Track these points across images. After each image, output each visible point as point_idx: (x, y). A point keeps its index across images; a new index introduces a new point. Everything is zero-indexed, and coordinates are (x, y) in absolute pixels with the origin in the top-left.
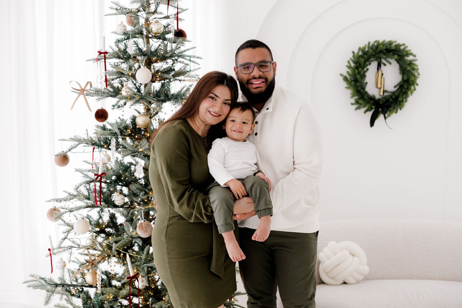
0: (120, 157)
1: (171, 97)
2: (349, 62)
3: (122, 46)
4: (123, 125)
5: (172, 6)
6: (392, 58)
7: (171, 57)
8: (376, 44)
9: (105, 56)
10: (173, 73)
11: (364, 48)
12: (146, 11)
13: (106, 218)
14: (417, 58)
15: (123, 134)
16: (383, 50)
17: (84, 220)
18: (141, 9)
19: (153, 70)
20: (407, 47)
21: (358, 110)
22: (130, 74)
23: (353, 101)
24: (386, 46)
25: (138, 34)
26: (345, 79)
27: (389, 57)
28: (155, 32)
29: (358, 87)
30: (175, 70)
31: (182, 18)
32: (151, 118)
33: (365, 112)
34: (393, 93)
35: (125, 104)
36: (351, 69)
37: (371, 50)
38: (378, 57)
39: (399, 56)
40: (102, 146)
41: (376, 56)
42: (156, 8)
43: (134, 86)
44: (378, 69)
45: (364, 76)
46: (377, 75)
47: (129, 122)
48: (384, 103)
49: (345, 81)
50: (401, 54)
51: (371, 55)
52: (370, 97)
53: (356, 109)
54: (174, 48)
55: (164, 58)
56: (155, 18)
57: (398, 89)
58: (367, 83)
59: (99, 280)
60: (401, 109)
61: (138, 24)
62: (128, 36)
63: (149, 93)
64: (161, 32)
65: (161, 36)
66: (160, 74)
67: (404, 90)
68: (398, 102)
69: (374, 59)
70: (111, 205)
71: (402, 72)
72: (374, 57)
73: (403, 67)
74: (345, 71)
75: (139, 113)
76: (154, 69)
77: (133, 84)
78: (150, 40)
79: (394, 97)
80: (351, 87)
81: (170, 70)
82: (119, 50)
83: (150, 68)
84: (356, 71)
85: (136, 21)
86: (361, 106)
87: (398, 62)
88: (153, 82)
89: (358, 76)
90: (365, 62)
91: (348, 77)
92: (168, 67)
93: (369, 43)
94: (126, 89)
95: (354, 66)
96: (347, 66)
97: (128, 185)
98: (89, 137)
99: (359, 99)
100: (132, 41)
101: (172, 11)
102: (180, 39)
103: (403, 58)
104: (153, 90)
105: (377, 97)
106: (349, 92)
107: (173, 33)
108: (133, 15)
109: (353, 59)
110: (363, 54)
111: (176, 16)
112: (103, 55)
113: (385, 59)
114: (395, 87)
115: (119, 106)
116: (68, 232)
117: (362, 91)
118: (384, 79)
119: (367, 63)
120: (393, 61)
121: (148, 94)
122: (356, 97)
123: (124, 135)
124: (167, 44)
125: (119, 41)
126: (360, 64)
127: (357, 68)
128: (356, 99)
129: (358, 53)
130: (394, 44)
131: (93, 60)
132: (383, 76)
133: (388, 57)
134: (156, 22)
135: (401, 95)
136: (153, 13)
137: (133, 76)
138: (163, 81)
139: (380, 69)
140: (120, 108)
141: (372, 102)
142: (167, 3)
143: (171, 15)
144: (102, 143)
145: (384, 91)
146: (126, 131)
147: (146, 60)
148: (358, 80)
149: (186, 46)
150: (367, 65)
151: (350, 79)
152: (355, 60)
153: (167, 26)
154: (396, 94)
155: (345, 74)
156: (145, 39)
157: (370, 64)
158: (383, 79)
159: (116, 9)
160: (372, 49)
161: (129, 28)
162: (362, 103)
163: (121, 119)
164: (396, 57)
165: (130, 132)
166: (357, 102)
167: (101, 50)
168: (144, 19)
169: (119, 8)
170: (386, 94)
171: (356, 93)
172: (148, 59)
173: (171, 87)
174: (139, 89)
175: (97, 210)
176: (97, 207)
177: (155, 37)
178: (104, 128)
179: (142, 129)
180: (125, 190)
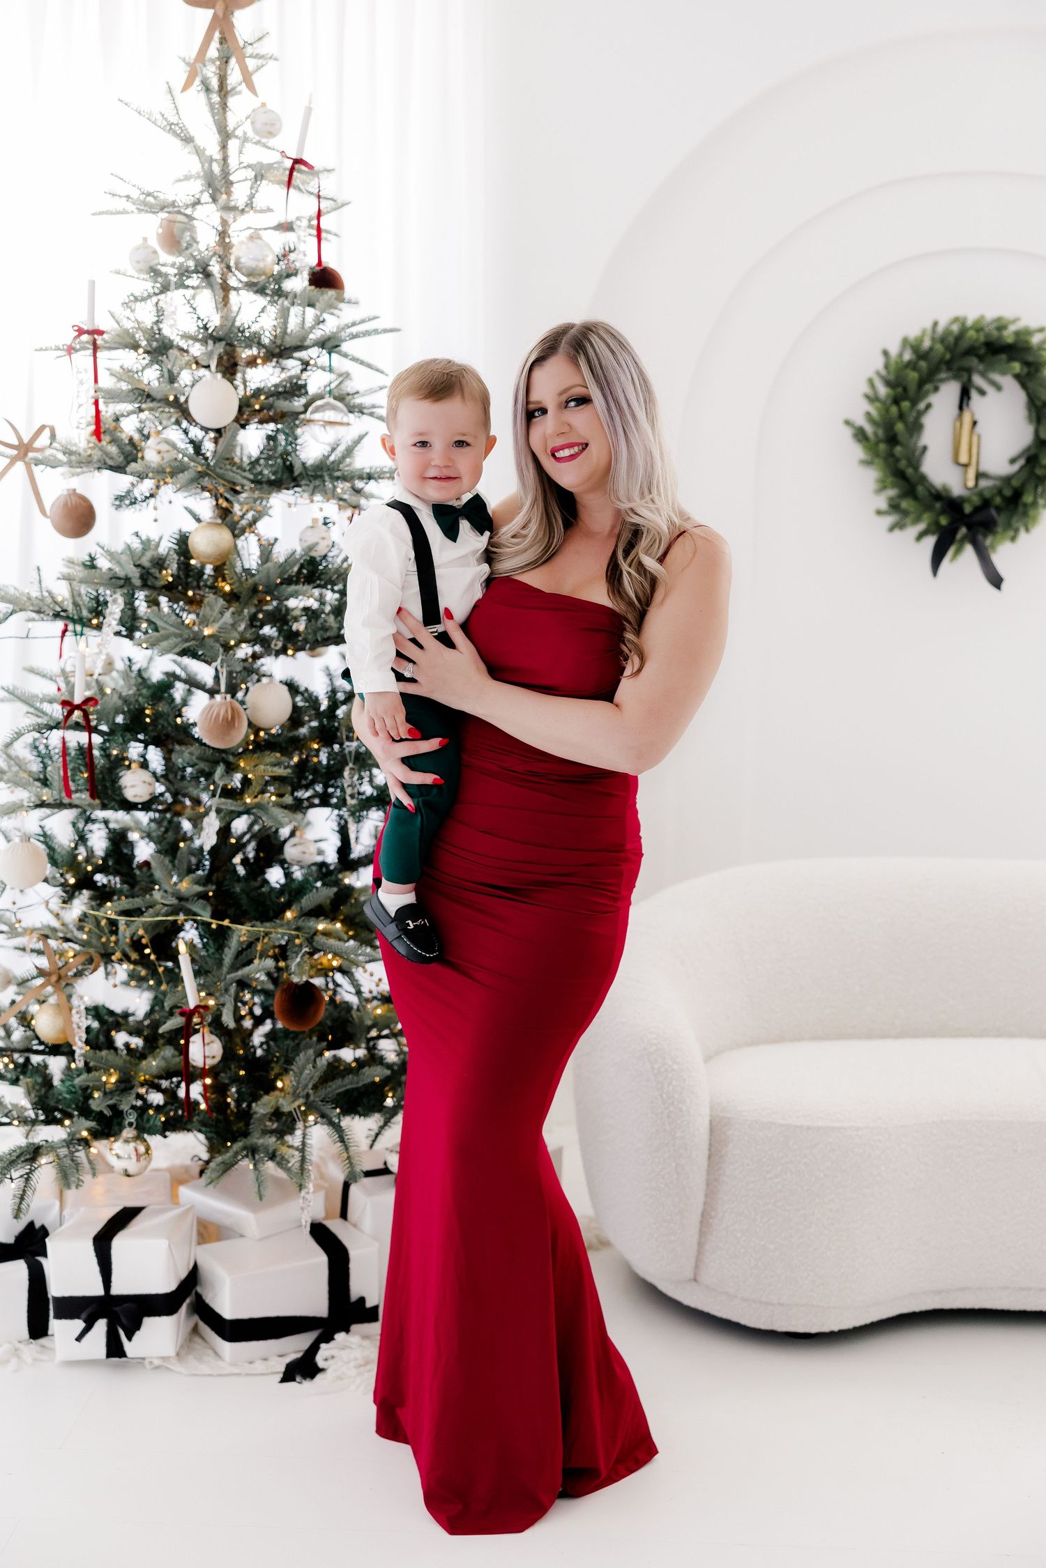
0: (139, 656)
1: (301, 474)
2: (871, 382)
3: (145, 314)
4: (149, 555)
5: (300, 190)
6: (1003, 373)
7: (300, 348)
8: (955, 328)
9: (94, 342)
10: (303, 398)
11: (920, 340)
12: (221, 204)
13: (98, 843)
15: (149, 583)
16: (977, 344)
17: (28, 843)
18: (206, 197)
19: (241, 387)
21: (897, 532)
22: (172, 400)
23: (882, 502)
24: (987, 335)
26: (860, 435)
27: (994, 370)
28: (250, 269)
29: (898, 460)
31: (333, 229)
32: (236, 536)
33: (921, 536)
34: (1007, 480)
35: (157, 491)
36: (878, 405)
37: (939, 347)
38: (962, 369)
39: (1027, 364)
40: (85, 623)
41: (955, 366)
42: (252, 197)
43: (183, 436)
44: (961, 408)
45: (916, 427)
46: (958, 424)
47: (165, 547)
48: (977, 510)
49: (859, 441)
50: (1030, 359)
51: (942, 361)
52: (933, 491)
53: (891, 529)
54: (307, 321)
55: (279, 351)
56: (251, 226)
57: (1022, 468)
58: (925, 448)
59: (79, 1028)
60: (1027, 530)
61: (195, 245)
63: (228, 456)
64: (270, 272)
65: (272, 286)
66: (262, 397)
67: (1039, 472)
68: (1021, 509)
69: (950, 374)
70: (114, 800)
71: (1034, 414)
72: (949, 369)
73: (1039, 399)
74: (860, 411)
75: (198, 520)
76: (245, 382)
77: (181, 432)
78: (233, 294)
79: (1008, 492)
80: (877, 461)
82: (139, 324)
83: (232, 383)
84: (894, 410)
85: (187, 236)
86: (908, 520)
87: (1024, 386)
88: (242, 424)
89: (900, 427)
90: (922, 383)
91: (869, 429)
92: (287, 381)
93: (935, 324)
94: (159, 443)
95: (888, 396)
96: (867, 396)
97: (165, 740)
98: (44, 590)
99: (902, 496)
100: (175, 298)
101: (301, 206)
102: (331, 293)
103: (1038, 371)
104: (240, 453)
105: (957, 490)
106: (871, 475)
107: (306, 276)
109: (884, 372)
110: (914, 357)
111: (315, 222)
113: (983, 375)
114: (1013, 461)
115: (136, 499)
117: (910, 471)
118: (979, 437)
119: (928, 386)
120: (1008, 382)
121: (228, 459)
122: (892, 492)
123: (154, 588)
124: (288, 309)
125: (136, 297)
126: (905, 389)
127: (896, 401)
128: (891, 499)
129: (901, 355)
130: (1012, 328)
131: (59, 349)
132: (979, 428)
133: (991, 367)
134: (251, 239)
135: (1030, 487)
136: (244, 210)
137: (182, 406)
138: (274, 425)
139: (968, 405)
140: (137, 506)
141: (938, 505)
142: (286, 179)
143: (298, 219)
144: (85, 613)
145: (980, 476)
146: (160, 572)
147: (220, 358)
148: (901, 438)
150: (927, 394)
151: (875, 434)
152: (892, 377)
153: (285, 256)
154: (1015, 483)
155: (861, 421)
156: (216, 291)
157: (936, 389)
158: (975, 439)
159: (129, 197)
160: (942, 340)
161: (167, 257)
162: (912, 509)
163: (144, 538)
164: (1017, 367)
165: (170, 579)
166: (894, 507)
167: (83, 323)
168: (214, 229)
169: (136, 195)
170: (984, 483)
171: (890, 479)
172: (226, 353)
173: (299, 441)
174: (197, 446)
175: (68, 815)
176: (71, 806)
177: (250, 286)
178: (91, 565)
179: (209, 570)
180: (155, 756)
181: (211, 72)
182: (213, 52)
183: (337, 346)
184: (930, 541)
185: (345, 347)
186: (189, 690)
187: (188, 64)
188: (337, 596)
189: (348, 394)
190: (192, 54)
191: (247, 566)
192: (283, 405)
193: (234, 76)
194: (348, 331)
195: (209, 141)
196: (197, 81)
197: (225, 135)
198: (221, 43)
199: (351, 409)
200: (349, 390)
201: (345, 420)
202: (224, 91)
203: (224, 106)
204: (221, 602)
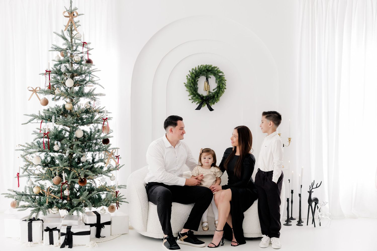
0: (57, 126)
1: (85, 95)
2: (187, 76)
3: (58, 67)
4: (59, 108)
5: (85, 47)
7: (84, 73)
8: (202, 67)
9: (49, 73)
10: (85, 82)
11: (196, 69)
12: (71, 50)
13: (49, 159)
14: (224, 74)
17: (38, 157)
18: (68, 48)
19: (74, 80)
20: (219, 68)
21: (194, 102)
22: (62, 82)
23: (190, 98)
24: (207, 68)
25: (67, 61)
26: (186, 85)
28: (76, 60)
29: (192, 90)
30: (86, 81)
31: (90, 53)
32: (74, 104)
34: (212, 93)
35: (60, 98)
40: (47, 120)
42: (76, 48)
45: (196, 84)
47: (61, 107)
49: (186, 87)
50: (215, 72)
51: (199, 73)
52: (200, 95)
53: (192, 102)
54: (86, 69)
55: (80, 74)
56: (76, 53)
57: (215, 91)
58: (198, 88)
60: (217, 102)
61: (67, 56)
62: (61, 62)
63: (72, 92)
64: (79, 61)
65: (80, 63)
66: (78, 82)
67: (217, 92)
68: (215, 99)
70: (52, 150)
74: (186, 81)
75: (67, 102)
77: (64, 88)
78: (73, 64)
79: (213, 95)
81: (84, 80)
82: (57, 69)
83: (73, 79)
84: (191, 81)
85: (65, 54)
87: (215, 77)
88: (74, 87)
90: (196, 77)
92: (83, 79)
93: (198, 66)
95: (190, 79)
96: (187, 79)
97: (61, 140)
98: (40, 115)
99: (193, 97)
100: (63, 65)
101: (85, 50)
102: (89, 64)
103: (216, 74)
104: (74, 91)
106: (188, 93)
107: (85, 61)
108: (63, 52)
109: (189, 74)
110: (194, 72)
111: (87, 52)
112: (49, 72)
114: (213, 90)
116: (28, 165)
117: (194, 92)
120: (212, 76)
122: (192, 96)
123: (59, 114)
124: (82, 67)
125: (56, 65)
126: (193, 78)
129: (192, 72)
130: (211, 67)
131: (43, 74)
134: (76, 55)
136: (75, 51)
137: (64, 83)
138: (80, 86)
140: (56, 100)
143: (84, 52)
144: (47, 119)
145: (209, 92)
146: (60, 111)
147: (71, 75)
148: (192, 86)
149: (92, 68)
151: (189, 85)
152: (191, 75)
153: (82, 57)
155: (186, 83)
156: (70, 64)
157: (199, 78)
158: (208, 86)
159: (55, 48)
160: (199, 69)
161: (62, 58)
162: (195, 99)
163: (58, 106)
165: (62, 113)
167: (47, 69)
168: (70, 54)
169: (56, 48)
171: (191, 94)
172: (72, 74)
173: (85, 89)
174: (67, 90)
175: (44, 153)
176: (45, 151)
177: (76, 63)
178: (48, 110)
179: (69, 111)
180: (59, 143)
181: (69, 28)
182: (70, 24)
183: (91, 73)
184: (198, 104)
185: (92, 73)
186: (65, 132)
187: (65, 26)
188: (91, 115)
189: (93, 81)
190: (66, 24)
191: (76, 110)
192: (82, 83)
193: (73, 29)
194: (93, 71)
195: (69, 39)
196: (67, 30)
197: (72, 38)
198: (71, 23)
199: (94, 83)
200: (93, 80)
201: (93, 85)
202: (71, 31)
203: (72, 33)
204: (70, 116)
